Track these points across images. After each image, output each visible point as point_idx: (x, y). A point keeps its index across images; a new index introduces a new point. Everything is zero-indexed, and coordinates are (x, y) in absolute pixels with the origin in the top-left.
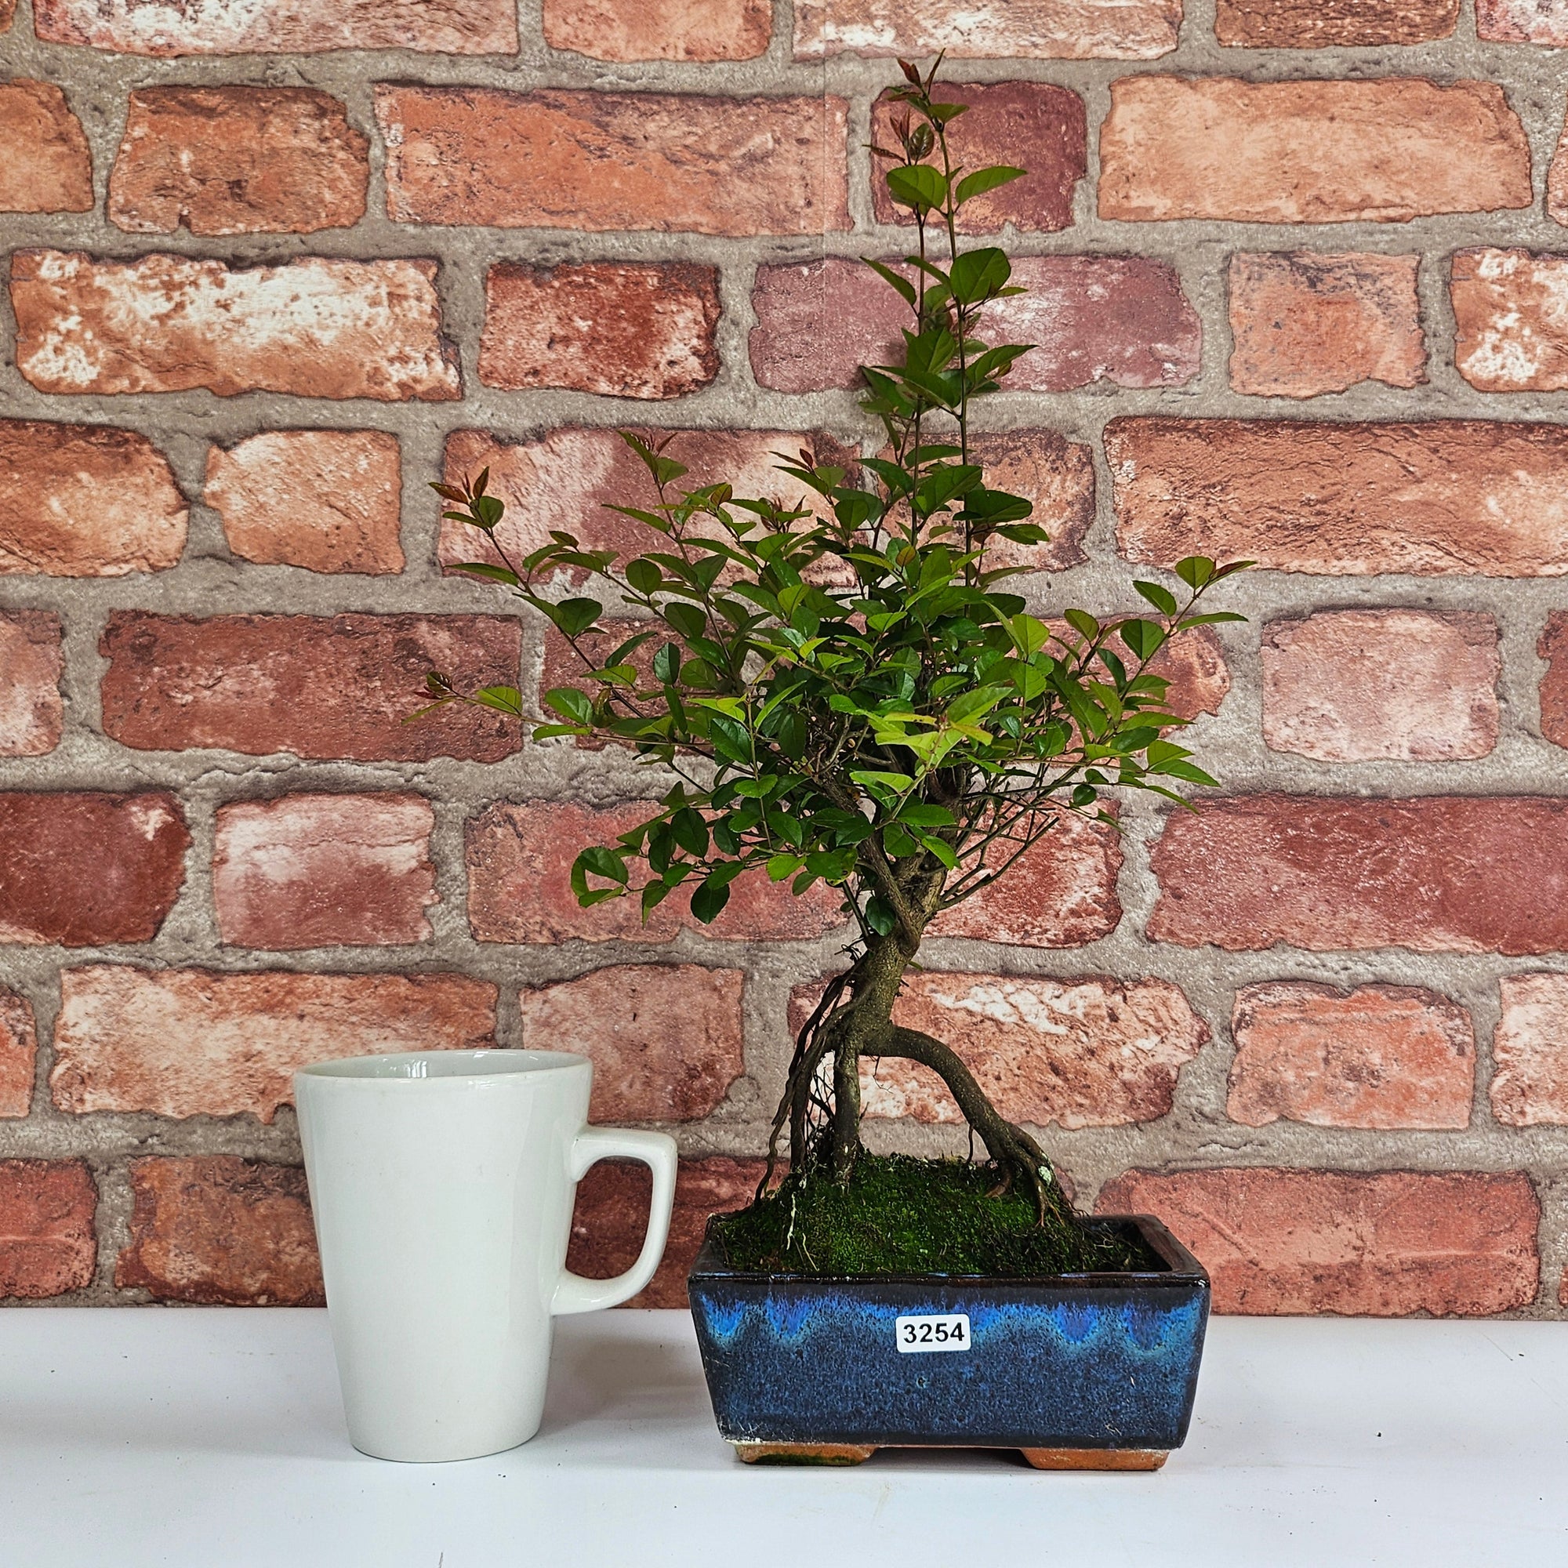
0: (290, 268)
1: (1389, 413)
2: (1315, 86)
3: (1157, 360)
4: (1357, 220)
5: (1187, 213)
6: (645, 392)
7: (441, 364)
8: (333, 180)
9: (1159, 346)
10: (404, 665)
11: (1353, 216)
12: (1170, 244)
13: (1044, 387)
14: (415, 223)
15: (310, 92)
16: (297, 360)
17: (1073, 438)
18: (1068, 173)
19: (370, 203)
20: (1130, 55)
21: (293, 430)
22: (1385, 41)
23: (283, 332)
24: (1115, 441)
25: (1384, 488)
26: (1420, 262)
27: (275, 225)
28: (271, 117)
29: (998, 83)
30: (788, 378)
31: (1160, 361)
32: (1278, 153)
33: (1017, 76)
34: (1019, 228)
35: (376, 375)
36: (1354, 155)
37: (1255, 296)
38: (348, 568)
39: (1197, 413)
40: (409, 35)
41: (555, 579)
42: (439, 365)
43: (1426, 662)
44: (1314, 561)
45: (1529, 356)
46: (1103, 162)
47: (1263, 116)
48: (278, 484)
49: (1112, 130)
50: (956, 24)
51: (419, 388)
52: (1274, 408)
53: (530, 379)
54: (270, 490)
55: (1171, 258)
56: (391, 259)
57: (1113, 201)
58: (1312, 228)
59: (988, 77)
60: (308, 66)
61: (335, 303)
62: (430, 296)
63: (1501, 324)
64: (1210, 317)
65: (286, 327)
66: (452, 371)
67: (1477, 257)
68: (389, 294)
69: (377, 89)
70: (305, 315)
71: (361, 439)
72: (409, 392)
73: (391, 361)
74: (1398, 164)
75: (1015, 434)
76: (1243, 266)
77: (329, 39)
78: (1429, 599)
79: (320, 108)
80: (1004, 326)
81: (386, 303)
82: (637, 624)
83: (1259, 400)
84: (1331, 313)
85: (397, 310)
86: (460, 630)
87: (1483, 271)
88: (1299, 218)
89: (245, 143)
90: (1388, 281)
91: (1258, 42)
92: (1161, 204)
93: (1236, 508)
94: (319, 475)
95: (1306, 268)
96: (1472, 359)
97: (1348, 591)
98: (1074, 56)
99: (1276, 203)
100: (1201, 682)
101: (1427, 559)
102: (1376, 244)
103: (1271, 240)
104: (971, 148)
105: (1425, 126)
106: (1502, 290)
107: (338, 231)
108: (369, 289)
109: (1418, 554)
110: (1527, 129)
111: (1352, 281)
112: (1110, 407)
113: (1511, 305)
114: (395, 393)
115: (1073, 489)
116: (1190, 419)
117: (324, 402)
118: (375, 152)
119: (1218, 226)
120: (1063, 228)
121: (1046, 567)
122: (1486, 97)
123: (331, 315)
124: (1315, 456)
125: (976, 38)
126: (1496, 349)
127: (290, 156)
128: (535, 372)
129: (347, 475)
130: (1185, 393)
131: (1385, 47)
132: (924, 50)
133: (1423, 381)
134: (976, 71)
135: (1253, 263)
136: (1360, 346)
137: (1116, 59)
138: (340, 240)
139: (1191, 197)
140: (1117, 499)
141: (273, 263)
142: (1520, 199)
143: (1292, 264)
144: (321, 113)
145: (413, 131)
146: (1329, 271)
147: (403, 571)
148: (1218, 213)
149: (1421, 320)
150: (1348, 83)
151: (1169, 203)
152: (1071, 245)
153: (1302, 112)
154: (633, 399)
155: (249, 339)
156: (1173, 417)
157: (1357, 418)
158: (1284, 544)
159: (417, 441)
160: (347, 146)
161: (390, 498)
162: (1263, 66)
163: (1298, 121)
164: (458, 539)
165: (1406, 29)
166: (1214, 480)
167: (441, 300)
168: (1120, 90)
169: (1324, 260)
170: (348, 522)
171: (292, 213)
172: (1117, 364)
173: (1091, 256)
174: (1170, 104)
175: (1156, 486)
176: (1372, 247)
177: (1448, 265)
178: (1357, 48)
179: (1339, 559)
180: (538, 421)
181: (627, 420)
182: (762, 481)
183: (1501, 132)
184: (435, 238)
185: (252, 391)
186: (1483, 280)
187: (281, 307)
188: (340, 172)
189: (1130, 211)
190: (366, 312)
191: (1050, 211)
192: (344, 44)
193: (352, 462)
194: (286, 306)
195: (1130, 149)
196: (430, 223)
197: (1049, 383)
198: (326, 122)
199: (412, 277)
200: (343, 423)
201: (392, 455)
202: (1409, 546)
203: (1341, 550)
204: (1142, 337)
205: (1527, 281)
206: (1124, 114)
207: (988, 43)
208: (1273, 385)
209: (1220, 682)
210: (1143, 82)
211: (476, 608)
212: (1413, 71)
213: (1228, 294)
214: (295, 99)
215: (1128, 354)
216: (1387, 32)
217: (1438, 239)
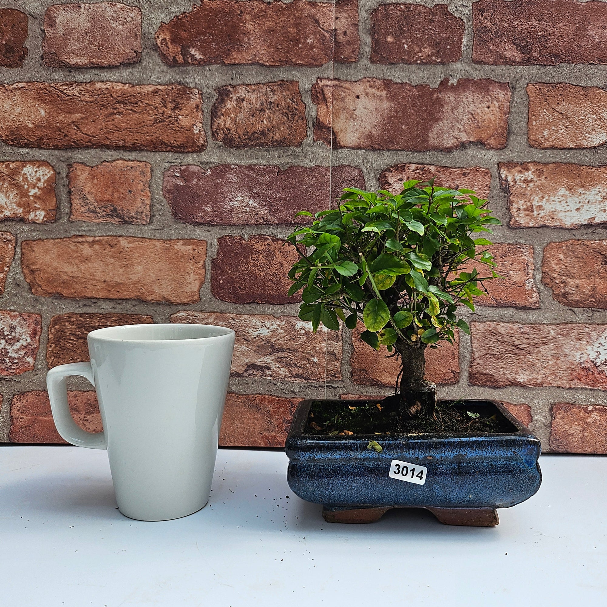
0: (581, 223)
1: (83, 152)
2: (111, 296)
3: (183, 178)
4: (95, 237)
5: (168, 242)
6: (413, 167)
7: (508, 180)
8: (559, 264)
9: (182, 184)
10: (527, 42)
11: (97, 238)
12: (176, 229)
13: (233, 166)
14: (520, 244)
15: (570, 305)
16: (577, 181)
17: (220, 143)
18: (219, 262)
19: (541, 253)
20: (191, 313)
21: (580, 148)
22: (81, 315)
23: (584, 194)
24: (202, 142)
25: (87, 119)
26: (70, 217)
27: (588, 243)
28: (590, 294)
29: (249, 303)
30: (348, 172)
31: (182, 176)
32: (128, 267)
33: (241, 306)
34: (242, 238)
35: (539, 173)
36: (96, 265)
37: (140, 205)
38: (553, 85)
39: (166, 154)
40: (522, 330)
41: (456, 81)
42: (509, 179)
43: (73, 45)
44: (118, 88)
45: (25, 176)
46: (204, 266)
47: (134, 284)
48: (586, 123)
49: (200, 280)
50: (268, 331)
51: (519, 168)
52: (133, 155)
53: (467, 172)
54: (591, 120)
55: (176, 222)
56: (531, 228)
57: (200, 248)
58: (114, 234)
59: (254, 306)
60: (572, 317)
61: (559, 207)
62: (514, 211)
63: (36, 190)
64: (159, 196)
65: (583, 196)
66: (503, 176)
67: (45, 219)
68: (533, 212)
69: (537, 305)
70: (573, 202)
71: (547, 144)
72: (524, 167)
73: (532, 181)
74: (77, 261)
75: (245, 146)
76: (145, 218)
77: (561, 329)
78: (70, 72)
79: (565, 298)
80: (249, 194)
81: (534, 207)
82: (419, 62)
83: (139, 159)
84: (107, 196)
85: (529, 204)
86: (501, 58)
87: (43, 213)
88: (120, 238)
89: (602, 282)
90: (83, 209)
91: (135, 317)
92: (179, 246)
93: (150, 112)
94: (567, 127)
95: (117, 217)
96: (49, 175)
97: (104, 75)
98: (215, 314)
99: (128, 246)
100: (168, 37)
101: (70, 89)
102: (88, 226)
103: (132, 230)
104: (262, 274)
105: (65, 277)
106: (35, 205)
107: (557, 241)
108: (542, 214)
109: (74, 91)
110: (22, 275)
111: (98, 210)
112: (204, 157)
113: (32, 198)
114: (530, 166)
115: (221, 121)
116: (170, 151)
117: (564, 161)
118: (539, 277)
119: (155, 236)
120: (222, 237)
121: (233, 87)
122: (39, 289)
123: (561, 201)
124: (116, 134)
125: (259, 324)
126: (39, 180)
127: (580, 275)
128: (464, 174)
129: (553, 128)
130: (171, 162)
131: (81, 312)
132: (282, 319)
133: (70, 166)
134: (259, 308)
135: (140, 219)
136: (95, 181)
137: (197, 311)
138: (555, 236)
139: (166, 249)
140: (202, 117)
141: (589, 226)
142: (27, 244)
143: (123, 219)
144: (565, 295)
145: (521, 286)
146: (108, 215)
147: (527, 84)
148: (154, 242)
149: (69, 192)
150: (98, 297)
151: (176, 247)
152: (220, 229)
153: (118, 285)
154: (419, 164)
155: (601, 190)
156: (177, 152)
157: (98, 150)
158: (131, 96)
159: (520, 143)
160: (553, 279)
161: (533, 117)
162: (134, 306)
163: (119, 281)
164: (501, 99)
165: (72, 320)
166: (160, 124)
167: (508, 209)
168: (196, 298)
169: (110, 220)
170: (553, 107)
171: (580, 249)
172: (200, 176)
173: (210, 224)
174: (175, 290)
175: (185, 122)
176: (90, 225)
177: (58, 216)
178: (93, 312)
179: (107, 88)
180: (464, 152)
181: (422, 154)
182: (360, 126)
183: (33, 274)
184: (511, 237)
185: (600, 166)
186: (43, 210)
187: (585, 205)
188: (556, 267)
189: (193, 244)
190: (544, 203)
191: (228, 245)
192: (554, 327)
193: (551, 134)
194: (582, 206)
195: (192, 272)
196: (513, 244)
197: (231, 168)
198: (563, 291)
199: (522, 219)
200: (555, 151)
201: (532, 137)
202: (77, 94)
203: (106, 92)
204: (189, 187)
205: (25, 209)
206: (195, 287)
207: (254, 321)
208: (133, 165)
209: (160, 37)
210: (186, 301)
211: (493, 67)
212: (70, 301)
213: (151, 206)
214: (578, 302)
215: (195, 180)
216: (80, 319)
217: (61, 227)
